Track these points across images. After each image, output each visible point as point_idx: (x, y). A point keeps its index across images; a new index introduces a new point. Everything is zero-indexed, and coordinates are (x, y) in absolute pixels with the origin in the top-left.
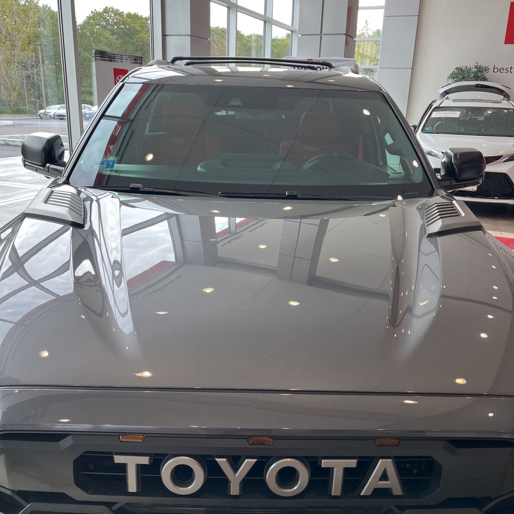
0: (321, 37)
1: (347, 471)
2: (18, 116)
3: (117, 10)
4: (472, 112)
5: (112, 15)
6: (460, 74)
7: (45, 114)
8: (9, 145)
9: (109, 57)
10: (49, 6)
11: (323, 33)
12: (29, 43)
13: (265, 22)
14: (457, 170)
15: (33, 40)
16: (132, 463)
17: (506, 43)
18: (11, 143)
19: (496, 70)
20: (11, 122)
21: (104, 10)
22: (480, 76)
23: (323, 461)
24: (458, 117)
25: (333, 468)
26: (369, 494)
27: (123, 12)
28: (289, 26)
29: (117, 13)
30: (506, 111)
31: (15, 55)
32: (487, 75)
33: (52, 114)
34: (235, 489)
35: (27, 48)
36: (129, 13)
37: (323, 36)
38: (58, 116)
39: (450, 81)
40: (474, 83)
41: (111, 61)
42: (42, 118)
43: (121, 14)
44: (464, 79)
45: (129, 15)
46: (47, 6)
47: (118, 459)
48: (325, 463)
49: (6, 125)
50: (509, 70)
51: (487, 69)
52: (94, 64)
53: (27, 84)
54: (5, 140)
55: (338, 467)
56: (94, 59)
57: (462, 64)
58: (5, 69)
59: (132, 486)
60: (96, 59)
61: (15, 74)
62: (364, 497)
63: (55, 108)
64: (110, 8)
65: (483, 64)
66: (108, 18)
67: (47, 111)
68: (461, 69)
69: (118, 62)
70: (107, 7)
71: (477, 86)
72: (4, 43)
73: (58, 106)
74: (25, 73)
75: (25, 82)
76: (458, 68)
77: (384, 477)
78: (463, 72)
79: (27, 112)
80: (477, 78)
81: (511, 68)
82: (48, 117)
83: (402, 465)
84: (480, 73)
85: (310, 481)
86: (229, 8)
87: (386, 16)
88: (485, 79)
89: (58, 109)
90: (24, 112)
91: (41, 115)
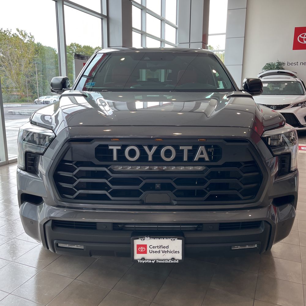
0: (190, 44)
1: (189, 151)
2: (24, 103)
3: (78, 44)
4: (274, 84)
5: (75, 47)
6: (269, 67)
7: (38, 101)
8: (21, 114)
9: (81, 57)
10: (40, 43)
11: (190, 42)
12: (29, 63)
13: (161, 42)
14: (248, 87)
15: (31, 62)
16: (115, 148)
17: (293, 50)
18: (22, 113)
19: (289, 64)
20: (20, 105)
21: (71, 44)
22: (280, 67)
23: (180, 147)
24: (266, 86)
25: (184, 150)
26: (197, 160)
27: (81, 45)
28: (174, 44)
29: (78, 46)
30: (292, 82)
31: (21, 70)
32: (284, 67)
33: (42, 101)
34: (150, 159)
35: (28, 66)
36: (85, 46)
37: (191, 44)
38: (45, 102)
39: (263, 71)
40: (277, 71)
41: (82, 59)
42: (36, 104)
43: (80, 47)
44: (271, 69)
45: (85, 47)
46: (39, 43)
47: (110, 147)
48: (181, 148)
49: (18, 107)
50: (296, 64)
51: (284, 64)
52: (74, 60)
53: (28, 85)
54: (19, 112)
55: (186, 149)
56: (74, 58)
57: (270, 61)
58: (16, 78)
59: (115, 158)
60: (75, 58)
61: (21, 80)
62: (196, 161)
63: (44, 98)
64: (74, 43)
65: (281, 61)
66: (73, 49)
67: (39, 99)
68: (269, 64)
69: (86, 60)
70: (72, 43)
71: (278, 72)
72: (15, 64)
73: (45, 97)
74: (27, 79)
75: (27, 84)
76: (268, 63)
77: (202, 153)
78: (271, 66)
79: (28, 101)
80: (278, 68)
81: (297, 63)
82: (40, 103)
84: (280, 65)
85: (176, 155)
86: (142, 34)
87: (227, 38)
88: (283, 69)
89: (46, 98)
90: (26, 101)
91: (36, 102)
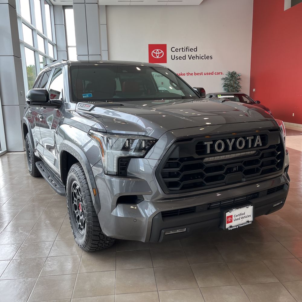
16: (208, 144)
23: (247, 138)
26: (256, 146)
34: (230, 149)
47: (205, 143)
59: (209, 151)
83: (261, 135)
85: (245, 144)
